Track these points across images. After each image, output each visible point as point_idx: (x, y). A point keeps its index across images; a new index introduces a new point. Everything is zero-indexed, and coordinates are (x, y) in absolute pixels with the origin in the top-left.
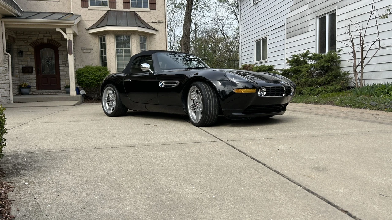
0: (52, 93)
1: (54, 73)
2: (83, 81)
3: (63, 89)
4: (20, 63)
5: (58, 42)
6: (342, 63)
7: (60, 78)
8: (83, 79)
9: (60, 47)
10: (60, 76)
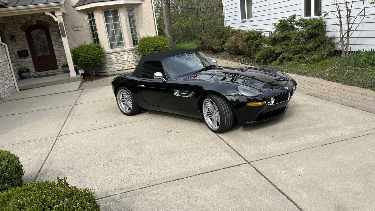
0: (51, 74)
1: (49, 54)
2: (80, 61)
3: (61, 68)
4: (15, 48)
5: (47, 23)
6: (327, 27)
7: (56, 58)
8: (80, 59)
9: (50, 28)
10: (55, 56)
